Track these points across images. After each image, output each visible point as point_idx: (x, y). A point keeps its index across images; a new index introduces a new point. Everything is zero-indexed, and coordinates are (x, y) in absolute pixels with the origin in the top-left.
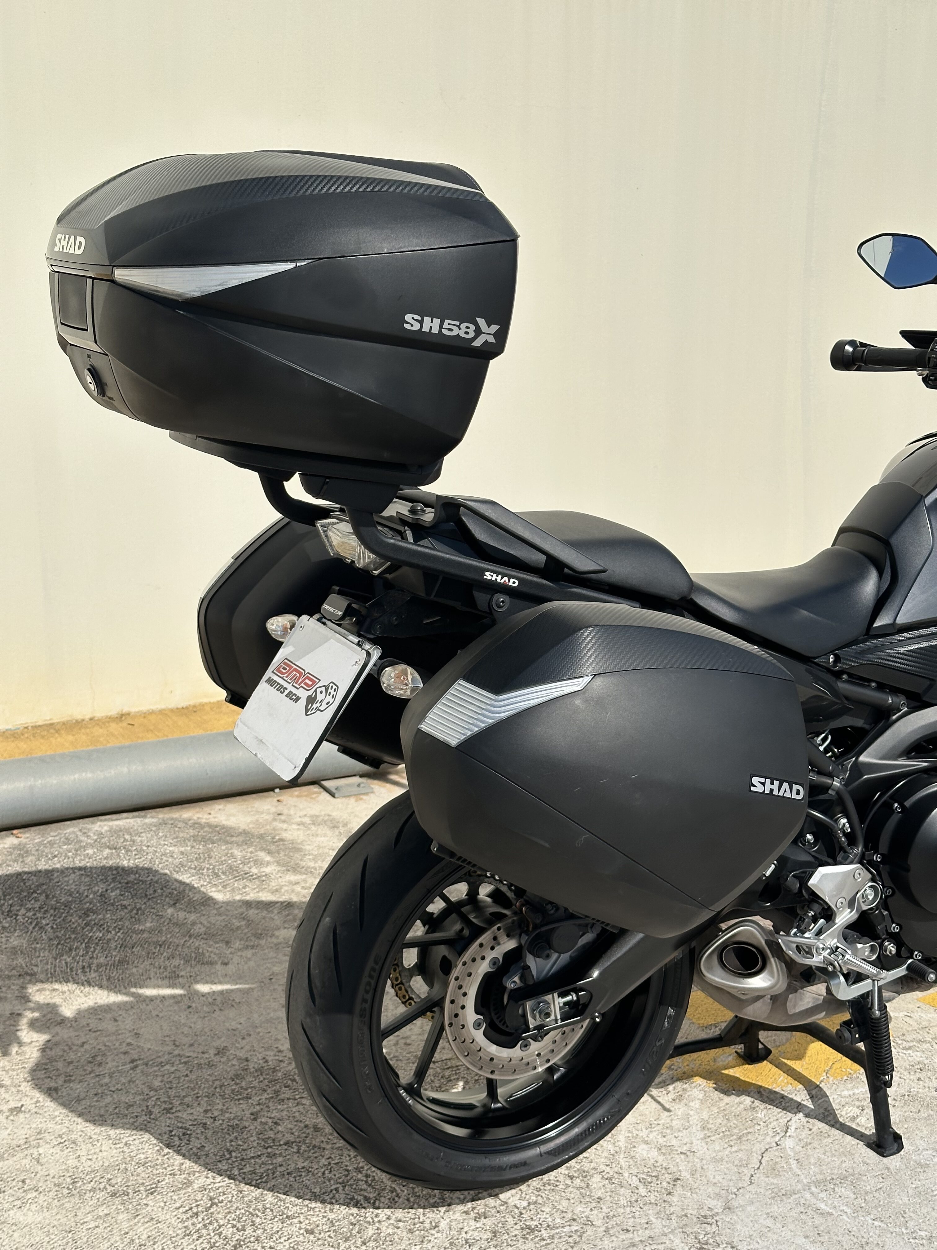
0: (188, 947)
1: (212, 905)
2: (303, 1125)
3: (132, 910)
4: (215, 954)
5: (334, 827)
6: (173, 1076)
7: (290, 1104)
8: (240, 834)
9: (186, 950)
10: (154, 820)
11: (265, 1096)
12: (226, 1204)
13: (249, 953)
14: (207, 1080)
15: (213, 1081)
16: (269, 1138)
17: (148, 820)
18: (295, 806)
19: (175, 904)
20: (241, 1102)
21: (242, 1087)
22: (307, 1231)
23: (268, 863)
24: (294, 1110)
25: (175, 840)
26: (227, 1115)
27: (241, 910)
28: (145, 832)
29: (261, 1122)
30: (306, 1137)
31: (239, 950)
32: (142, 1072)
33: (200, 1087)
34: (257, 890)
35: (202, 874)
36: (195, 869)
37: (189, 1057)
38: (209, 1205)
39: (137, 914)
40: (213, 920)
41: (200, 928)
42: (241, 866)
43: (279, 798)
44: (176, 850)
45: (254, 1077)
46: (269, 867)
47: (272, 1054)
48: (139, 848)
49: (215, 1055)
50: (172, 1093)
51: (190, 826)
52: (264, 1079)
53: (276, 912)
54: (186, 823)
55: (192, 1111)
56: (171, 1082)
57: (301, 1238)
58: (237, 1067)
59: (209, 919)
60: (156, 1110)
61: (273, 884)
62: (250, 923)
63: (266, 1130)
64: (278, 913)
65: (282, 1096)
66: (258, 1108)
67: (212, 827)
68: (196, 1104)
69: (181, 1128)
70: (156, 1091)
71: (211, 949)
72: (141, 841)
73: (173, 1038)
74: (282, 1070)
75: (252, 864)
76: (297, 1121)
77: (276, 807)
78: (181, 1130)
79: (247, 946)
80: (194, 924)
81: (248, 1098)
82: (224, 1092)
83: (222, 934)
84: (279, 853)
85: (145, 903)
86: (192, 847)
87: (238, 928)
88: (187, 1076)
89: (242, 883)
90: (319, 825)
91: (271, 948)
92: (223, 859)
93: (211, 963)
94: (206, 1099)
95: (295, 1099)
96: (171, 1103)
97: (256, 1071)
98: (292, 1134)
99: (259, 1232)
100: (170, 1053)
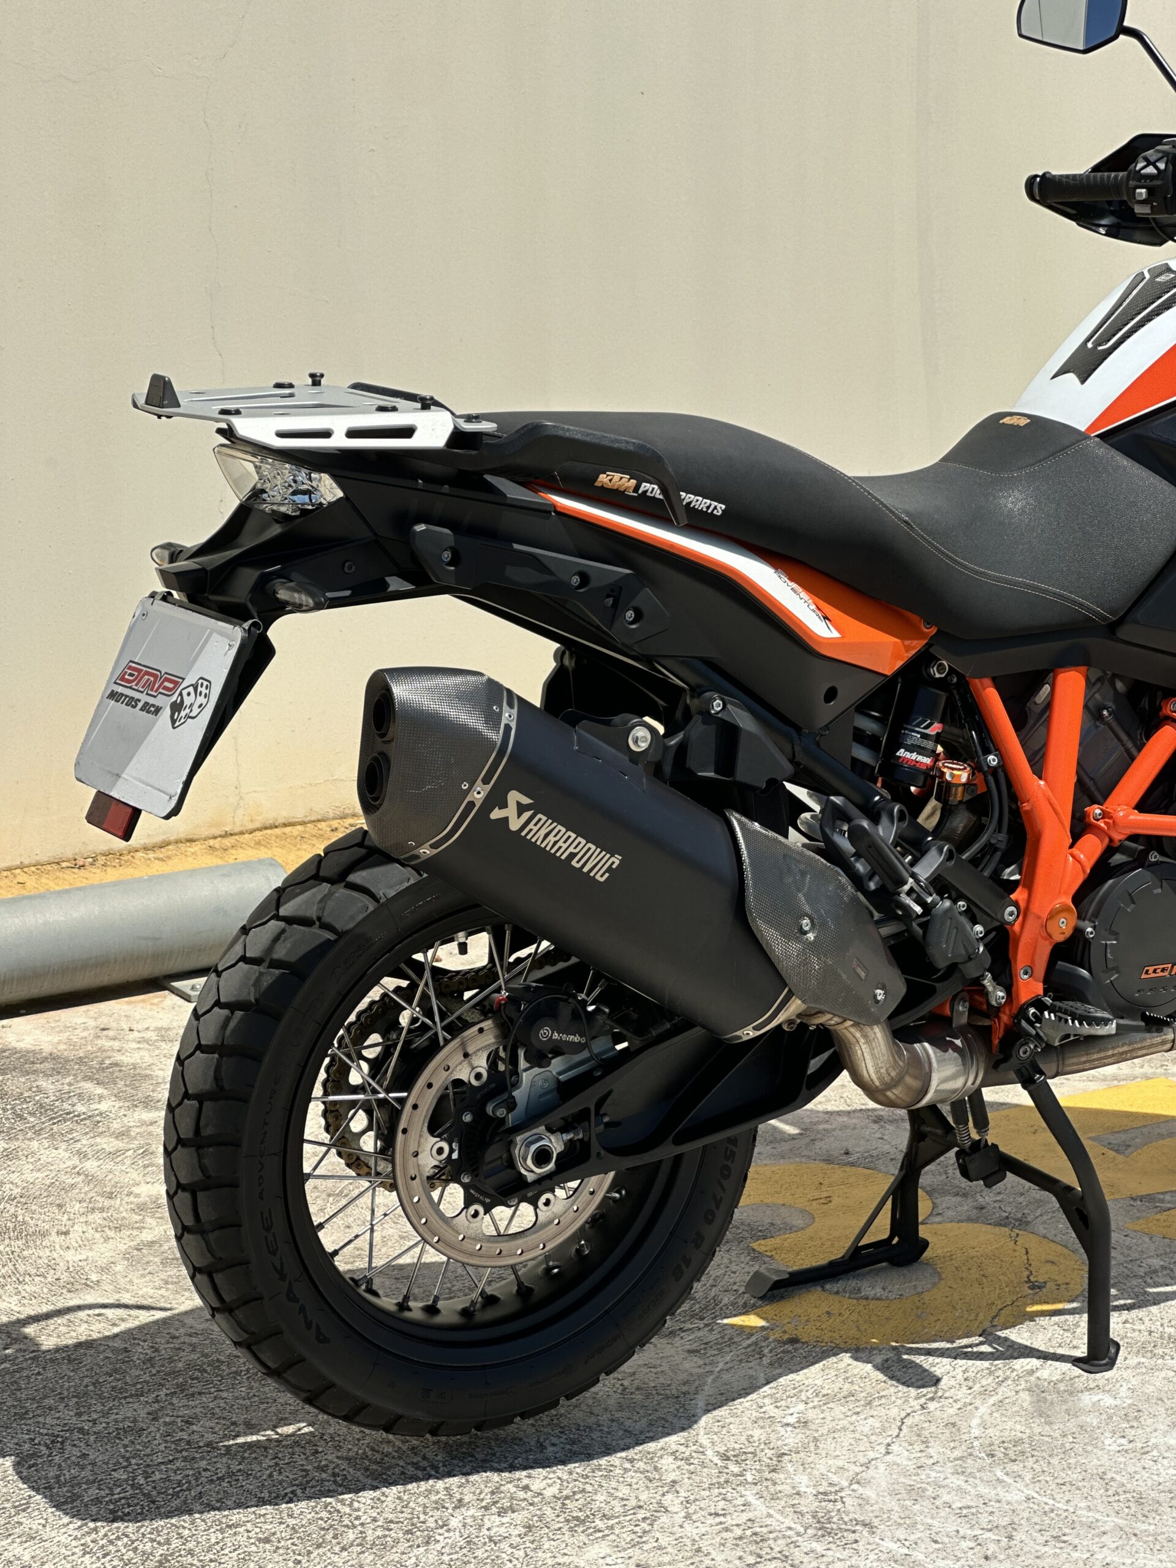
1: (23, 1158)
4: (44, 1222)
7: (205, 1399)
8: (45, 1059)
11: (165, 1391)
13: (97, 1218)
16: (180, 1440)
18: (126, 1017)
20: (131, 1400)
22: (260, 1540)
23: (101, 1097)
26: (114, 1417)
27: (70, 1163)
29: (165, 1422)
31: (81, 1214)
33: (62, 1386)
34: (92, 1134)
40: (30, 1177)
41: (13, 1190)
42: (58, 1103)
45: (142, 1370)
46: (103, 1103)
47: (163, 1341)
50: (22, 1395)
52: (158, 1372)
53: (127, 1161)
55: (57, 1415)
57: (254, 1548)
59: (24, 1177)
61: (114, 1125)
62: (89, 1178)
63: (174, 1431)
64: (129, 1165)
65: (189, 1391)
66: (156, 1406)
68: (61, 1407)
69: (46, 1434)
71: (37, 1215)
74: (183, 1360)
75: (75, 1099)
79: (92, 1210)
81: (139, 1395)
82: (100, 1390)
83: (48, 1196)
84: (115, 1083)
87: (73, 1186)
88: (39, 1373)
89: (64, 1125)
91: (131, 1208)
92: (26, 1095)
93: (41, 1234)
94: (75, 1399)
95: (210, 1393)
96: (24, 1407)
98: (215, 1433)
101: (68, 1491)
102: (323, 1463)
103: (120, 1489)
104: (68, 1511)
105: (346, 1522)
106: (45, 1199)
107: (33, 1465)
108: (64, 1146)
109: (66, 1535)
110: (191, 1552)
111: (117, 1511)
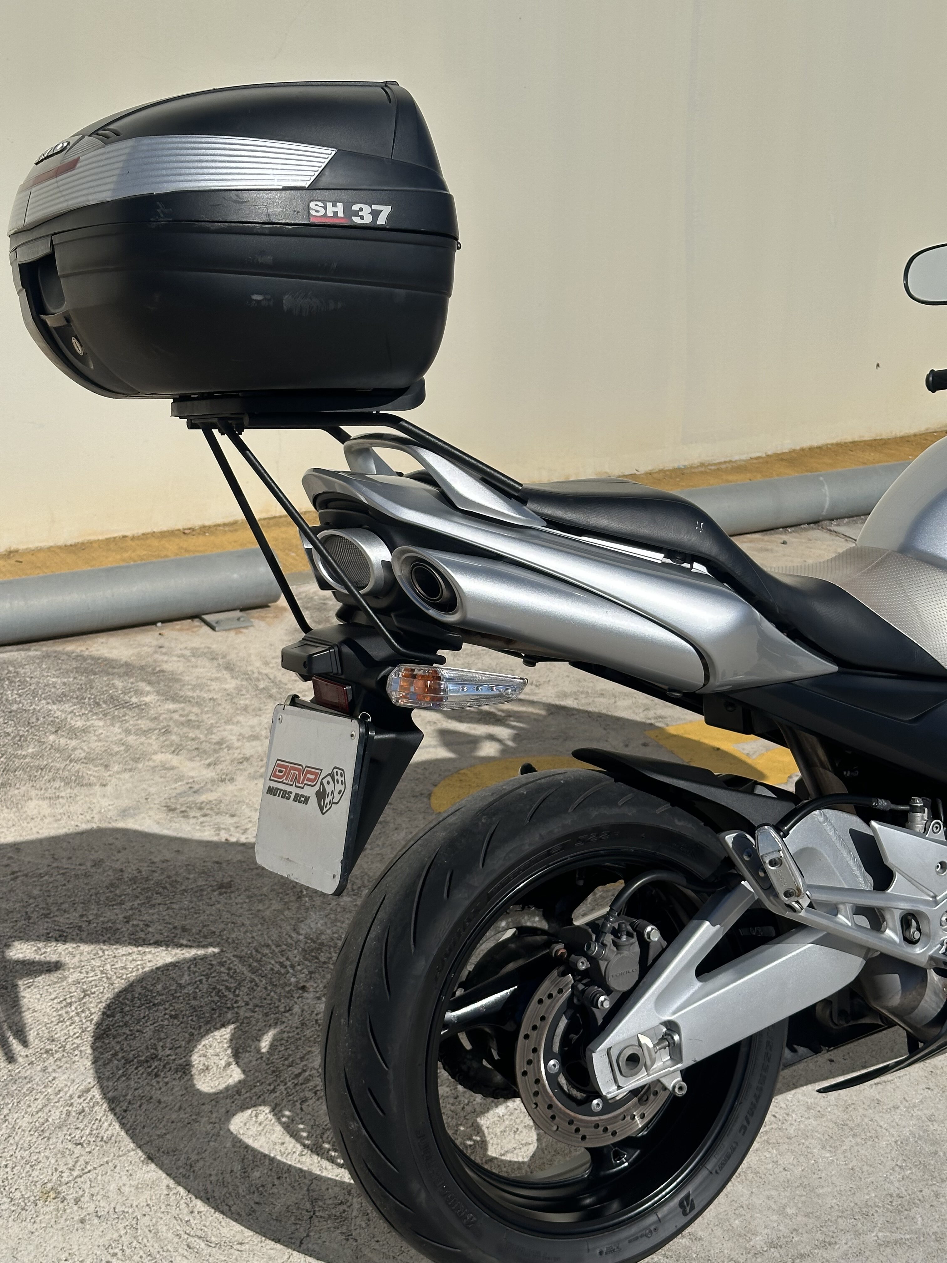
0: (68, 770)
1: (93, 732)
2: (171, 926)
3: (14, 738)
4: (94, 776)
5: (213, 659)
6: (51, 885)
7: (161, 909)
8: (122, 666)
10: (38, 653)
11: (138, 902)
12: (98, 995)
13: (127, 776)
14: (83, 888)
15: (89, 890)
16: (140, 938)
17: (31, 653)
18: (176, 639)
19: (56, 731)
20: (115, 907)
21: (116, 895)
22: (171, 1016)
23: (148, 693)
24: (164, 913)
25: (58, 672)
26: (102, 919)
27: (119, 737)
28: (28, 664)
29: (133, 925)
30: (175, 937)
31: (118, 773)
32: (22, 882)
33: (76, 895)
34: (137, 718)
35: (84, 703)
36: (77, 698)
37: (66, 869)
38: (82, 996)
39: (19, 740)
40: (93, 745)
41: (80, 754)
42: (121, 696)
43: (162, 632)
44: (59, 681)
45: (128, 885)
46: (149, 697)
47: (146, 865)
48: (22, 680)
49: (92, 866)
50: (50, 900)
51: (73, 659)
52: (138, 887)
53: (154, 737)
54: (69, 656)
55: (68, 916)
56: (49, 891)
57: (166, 1023)
58: (112, 877)
59: (90, 745)
61: (152, 712)
62: (128, 748)
63: (137, 931)
64: (157, 739)
65: (153, 902)
66: (130, 912)
67: (96, 660)
68: (72, 910)
69: (58, 930)
70: (35, 899)
71: (91, 772)
72: (25, 673)
73: (52, 852)
74: (155, 879)
75: (132, 693)
76: (167, 923)
77: (157, 640)
78: (57, 932)
79: (126, 769)
80: (74, 749)
81: (122, 903)
82: (99, 899)
83: (101, 759)
84: (159, 684)
85: (28, 731)
86: (75, 678)
87: (117, 753)
88: (64, 885)
89: (122, 711)
90: (199, 657)
91: (148, 770)
92: (104, 689)
93: (90, 785)
94: (82, 905)
95: (165, 904)
96: (49, 909)
97: (130, 880)
98: (161, 934)
99: (127, 1018)
100: (49, 866)
102: (224, 959)
105: (229, 1005)
108: (118, 725)
110: (126, 1024)
111: (87, 991)
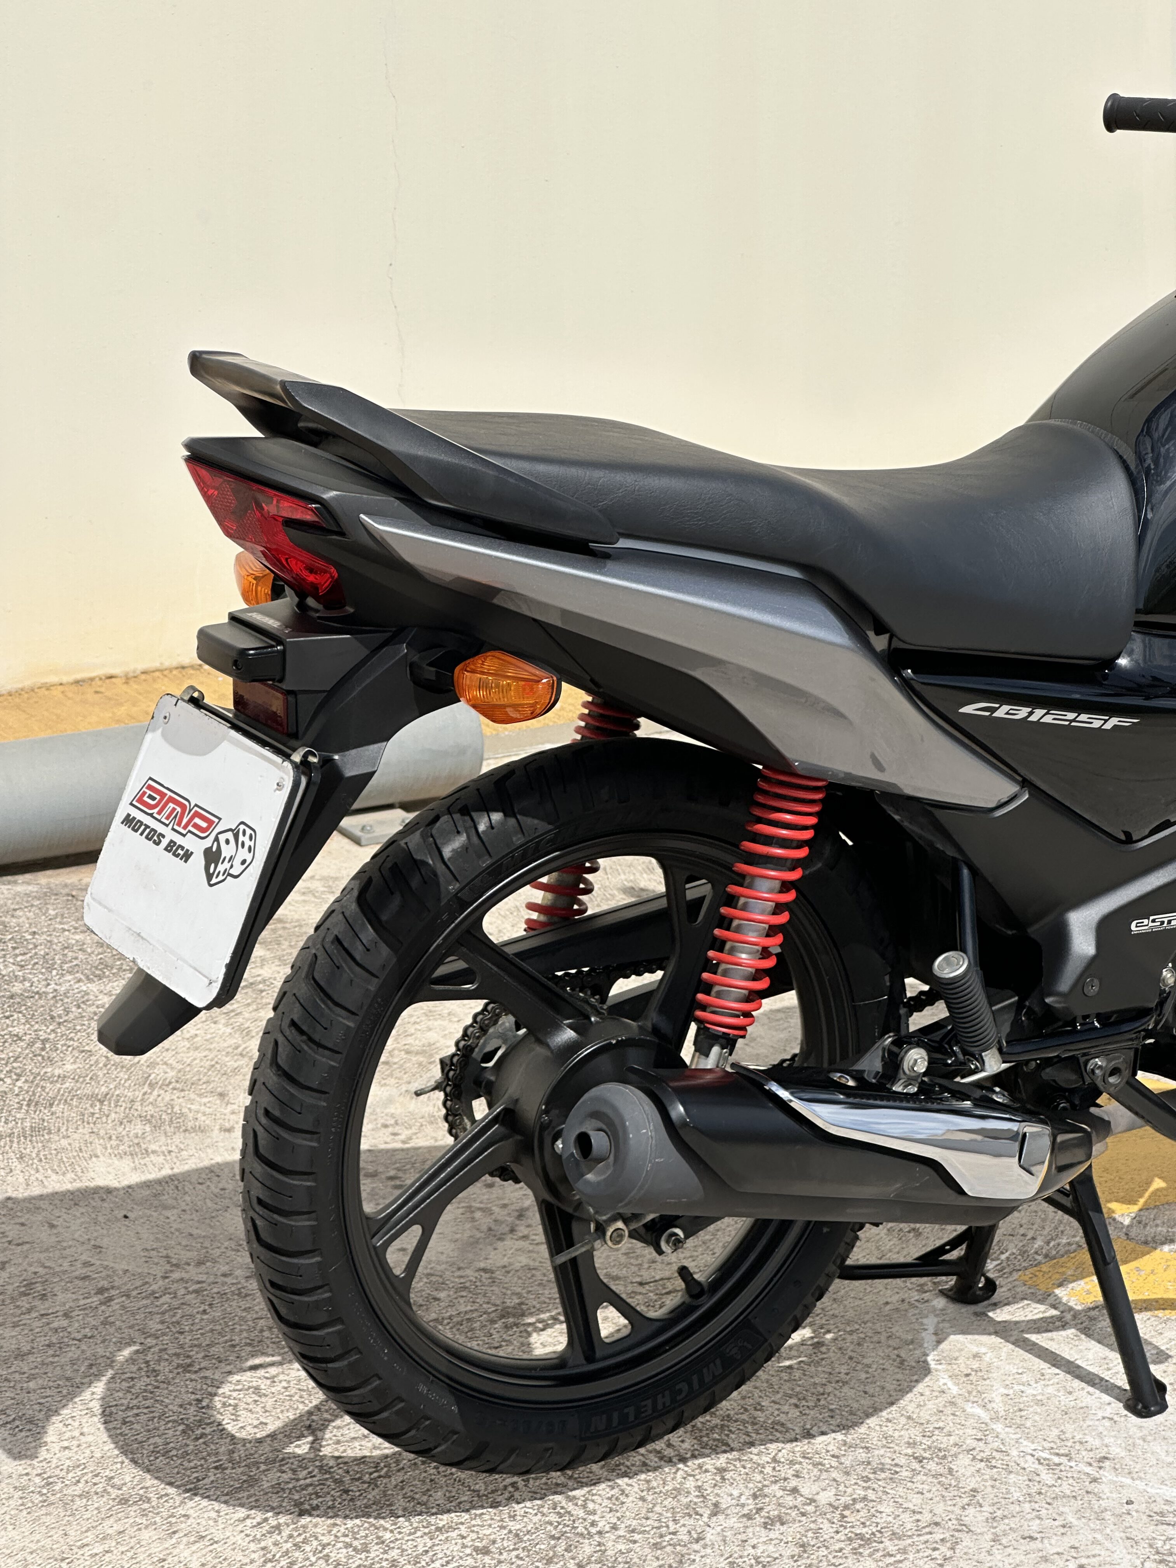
9: (151, 1110)
60: (164, 1367)
93: (201, 1130)
101: (243, 1473)
103: (306, 1472)
104: (244, 1500)
106: (204, 1086)
107: (203, 1435)
109: (243, 1534)
